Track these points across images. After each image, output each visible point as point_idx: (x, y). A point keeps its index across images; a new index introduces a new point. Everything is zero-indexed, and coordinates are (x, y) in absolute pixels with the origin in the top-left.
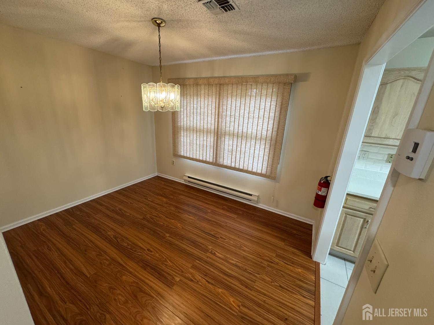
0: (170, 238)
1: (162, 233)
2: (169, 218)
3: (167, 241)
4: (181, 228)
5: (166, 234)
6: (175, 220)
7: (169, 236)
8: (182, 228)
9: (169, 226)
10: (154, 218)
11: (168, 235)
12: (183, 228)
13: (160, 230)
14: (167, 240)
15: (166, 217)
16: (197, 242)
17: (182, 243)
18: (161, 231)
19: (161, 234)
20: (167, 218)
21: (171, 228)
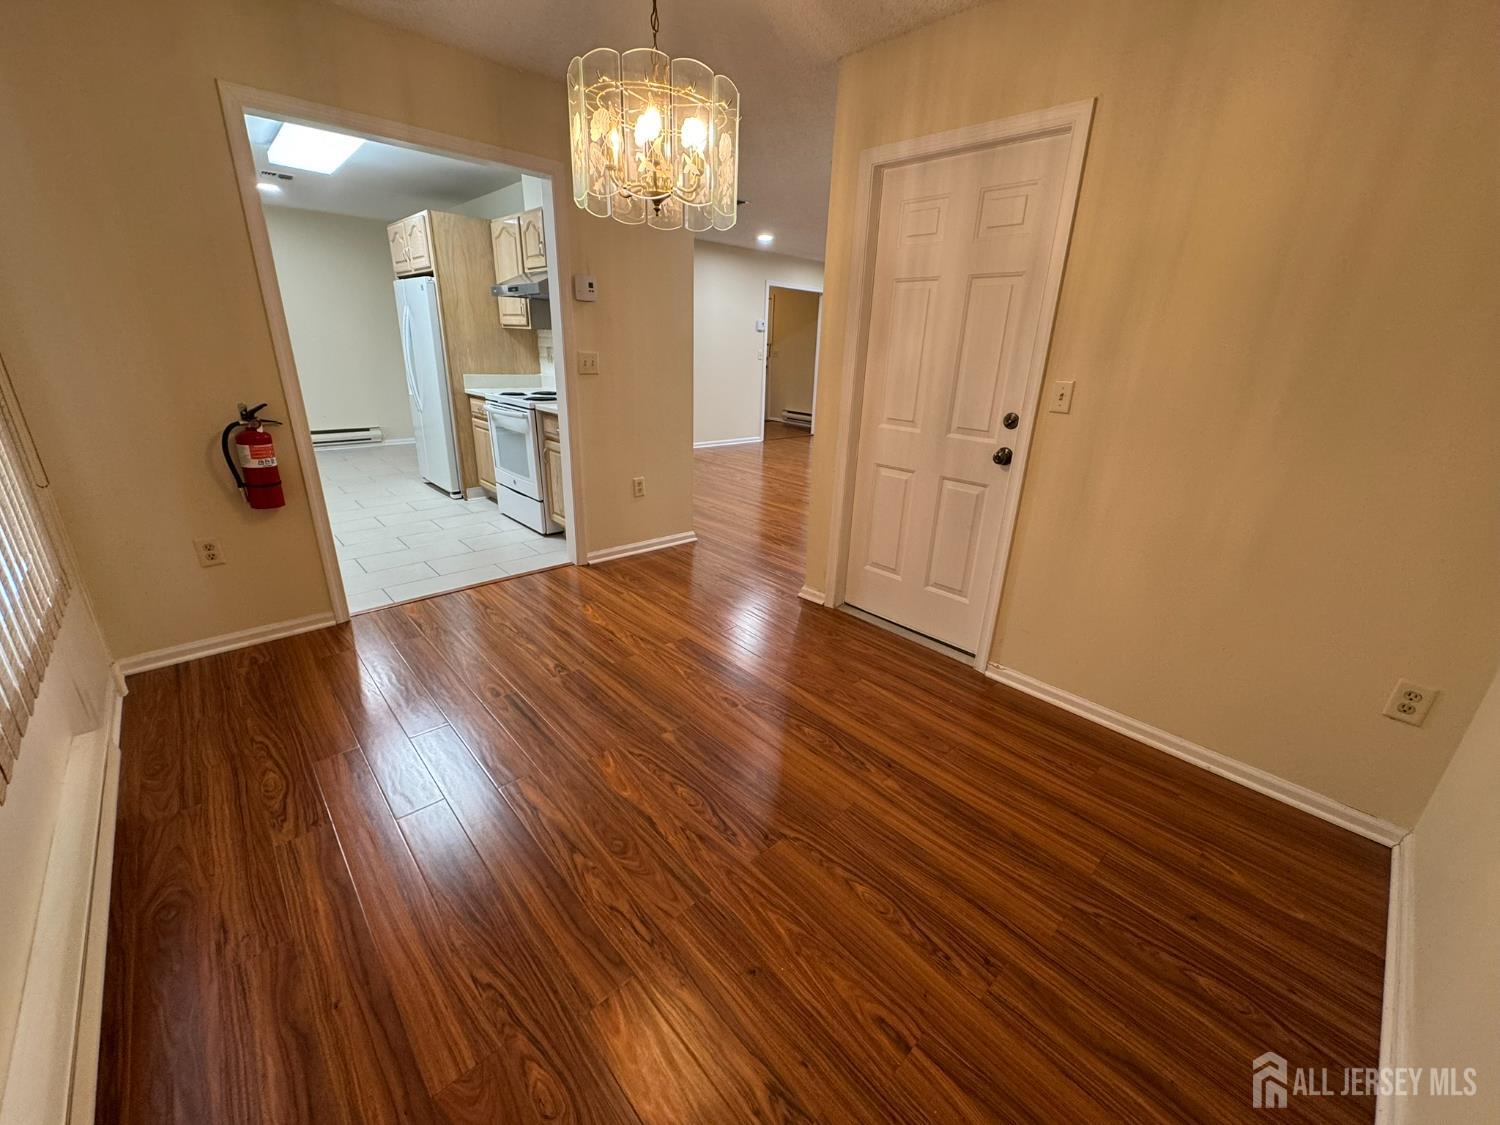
0: (664, 724)
1: (686, 748)
2: (641, 813)
3: (676, 719)
4: (606, 753)
5: (674, 742)
6: (618, 797)
7: (666, 732)
8: (603, 750)
9: (654, 772)
10: (716, 828)
11: (668, 737)
12: (601, 750)
13: (695, 762)
14: (677, 723)
15: (652, 824)
16: (581, 699)
17: (630, 704)
18: (688, 757)
19: (692, 746)
20: (649, 820)
21: (647, 761)
